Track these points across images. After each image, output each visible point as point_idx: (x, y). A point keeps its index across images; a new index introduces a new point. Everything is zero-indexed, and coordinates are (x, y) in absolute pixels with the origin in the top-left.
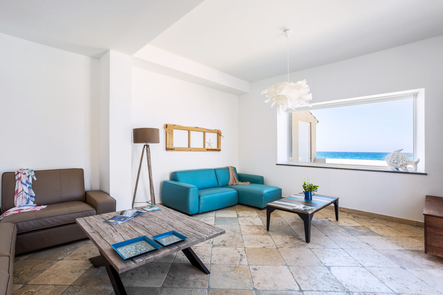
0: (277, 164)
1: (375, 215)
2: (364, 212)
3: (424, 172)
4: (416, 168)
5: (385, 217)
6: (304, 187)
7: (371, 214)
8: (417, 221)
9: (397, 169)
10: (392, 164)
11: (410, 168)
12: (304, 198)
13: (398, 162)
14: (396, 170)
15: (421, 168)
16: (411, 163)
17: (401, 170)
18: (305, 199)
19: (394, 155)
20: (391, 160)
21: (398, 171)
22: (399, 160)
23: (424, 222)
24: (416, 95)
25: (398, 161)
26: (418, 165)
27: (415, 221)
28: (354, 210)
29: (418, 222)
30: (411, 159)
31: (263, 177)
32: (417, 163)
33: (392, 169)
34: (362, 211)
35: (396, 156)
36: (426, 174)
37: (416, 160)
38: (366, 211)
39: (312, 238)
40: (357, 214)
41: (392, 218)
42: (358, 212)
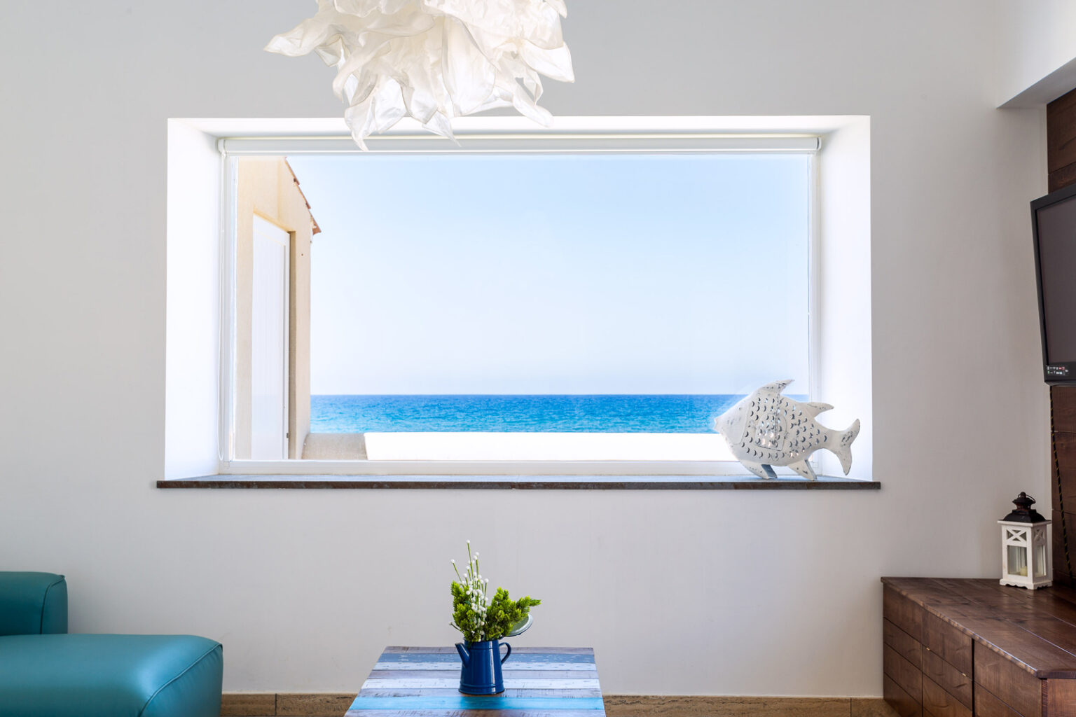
0: (162, 485)
1: (700, 705)
2: (654, 698)
3: (870, 478)
5: (739, 706)
6: (463, 620)
7: (685, 705)
8: (854, 697)
9: (769, 470)
10: (753, 447)
12: (458, 686)
13: (782, 437)
14: (762, 476)
15: (862, 462)
16: (826, 440)
18: (465, 689)
19: (762, 409)
20: (750, 430)
21: (771, 479)
22: (784, 429)
23: (880, 696)
24: (822, 141)
25: (782, 434)
27: (846, 701)
29: (856, 700)
30: (828, 421)
31: (60, 581)
32: (849, 437)
33: (752, 470)
34: (645, 697)
35: (769, 409)
38: (661, 694)
42: (629, 707)
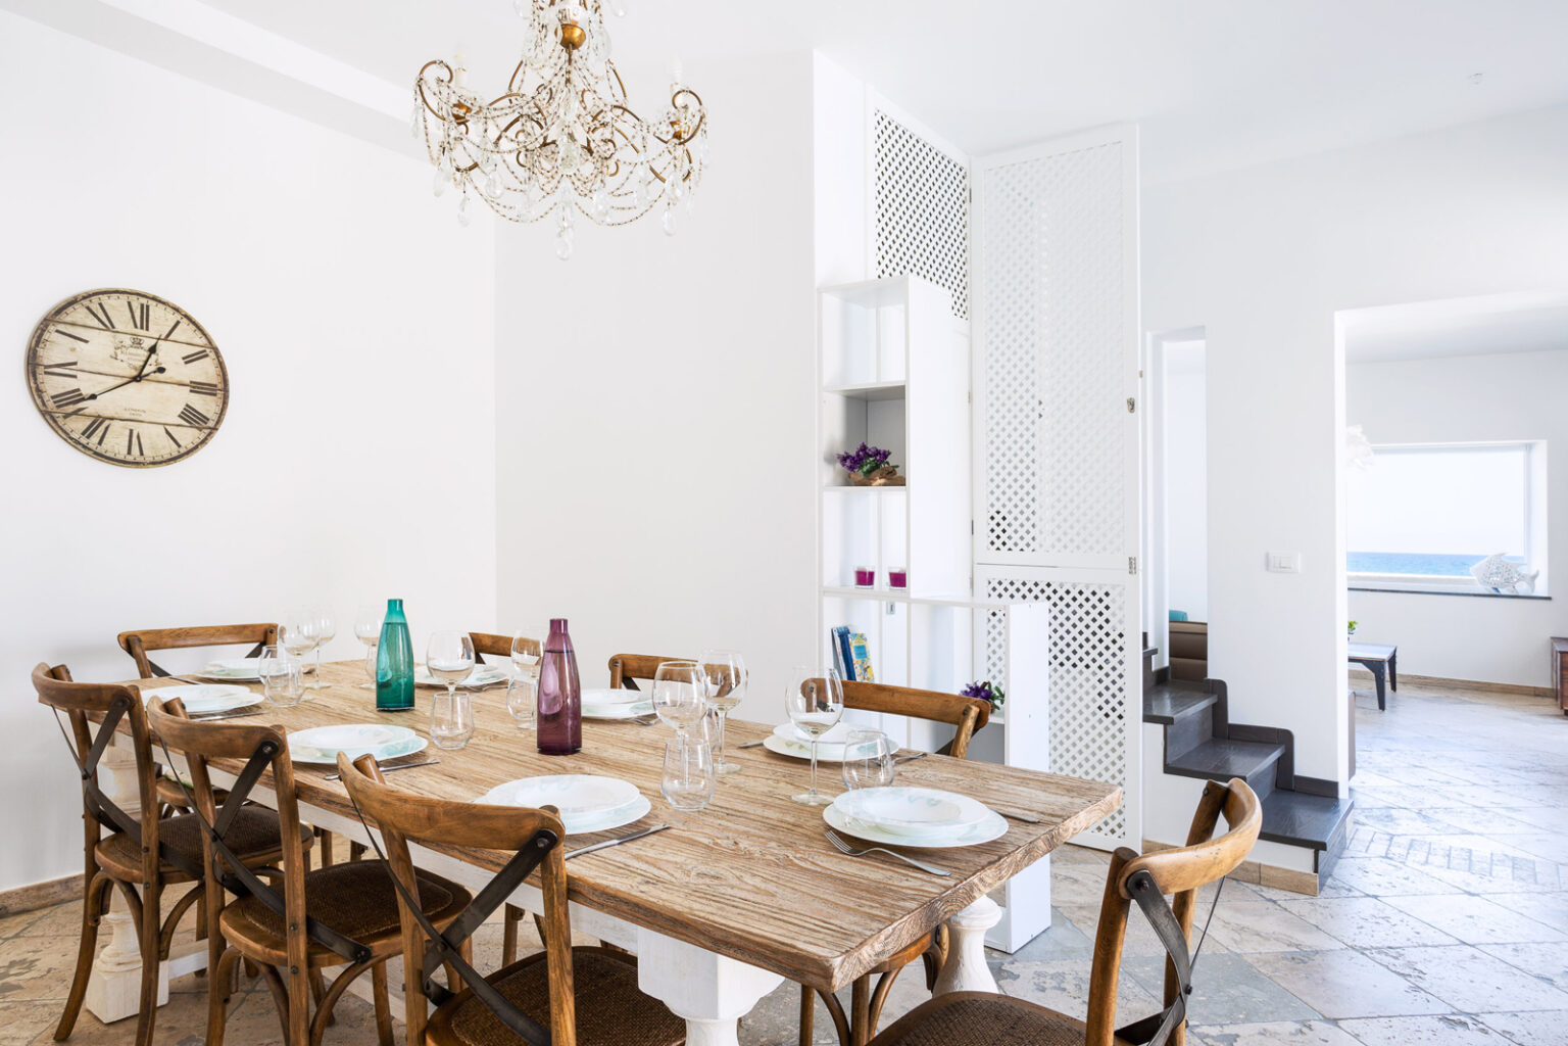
3: (1546, 595)
4: (1533, 588)
9: (1496, 589)
11: (1522, 588)
14: (1494, 592)
15: (1541, 589)
16: (1522, 577)
17: (1503, 591)
21: (1496, 593)
22: (1501, 573)
25: (1500, 575)
26: (1537, 581)
28: (1413, 677)
30: (1524, 570)
32: (1534, 577)
35: (1495, 564)
36: (1549, 598)
37: (1533, 573)
39: (1387, 705)
40: (1424, 683)
41: (1489, 684)
